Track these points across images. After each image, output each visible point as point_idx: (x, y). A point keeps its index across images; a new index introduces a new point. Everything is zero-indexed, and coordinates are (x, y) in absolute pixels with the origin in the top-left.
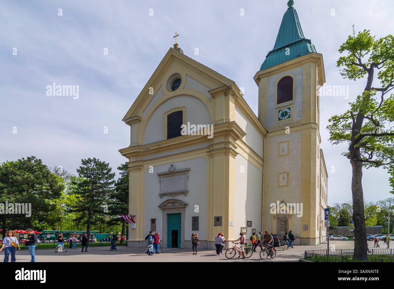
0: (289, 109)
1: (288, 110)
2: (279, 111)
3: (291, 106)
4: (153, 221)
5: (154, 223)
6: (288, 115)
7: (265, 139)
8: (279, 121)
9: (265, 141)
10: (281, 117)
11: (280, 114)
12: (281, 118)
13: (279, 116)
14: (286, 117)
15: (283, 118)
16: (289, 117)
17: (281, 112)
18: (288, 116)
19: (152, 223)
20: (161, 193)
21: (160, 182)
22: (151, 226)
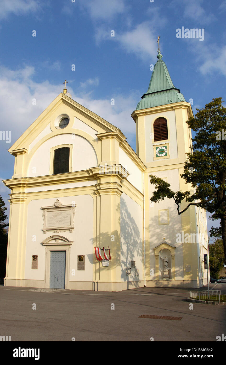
2: (157, 148)
3: (167, 145)
4: (35, 258)
5: (36, 260)
6: (165, 153)
7: (144, 174)
8: (157, 158)
9: (144, 176)
11: (157, 151)
12: (158, 155)
13: (157, 153)
14: (163, 155)
15: (160, 155)
16: (166, 155)
17: (158, 149)
18: (165, 154)
19: (34, 260)
20: (44, 228)
21: (44, 216)
22: (33, 263)
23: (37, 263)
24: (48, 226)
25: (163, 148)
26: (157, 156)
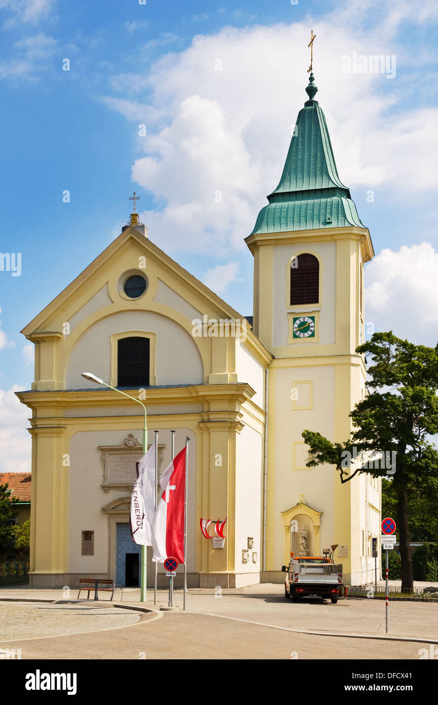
0: (313, 318)
1: (310, 321)
2: (295, 320)
3: (315, 315)
4: (88, 536)
5: (91, 539)
6: (311, 331)
7: (268, 371)
8: (295, 339)
9: (267, 374)
10: (297, 331)
11: (296, 325)
12: (297, 334)
13: (295, 330)
14: (306, 335)
15: (302, 335)
16: (313, 335)
17: (298, 322)
18: (310, 333)
19: (85, 539)
20: (105, 484)
21: (104, 462)
22: (83, 544)
23: (93, 546)
24: (111, 480)
25: (306, 320)
26: (295, 336)
